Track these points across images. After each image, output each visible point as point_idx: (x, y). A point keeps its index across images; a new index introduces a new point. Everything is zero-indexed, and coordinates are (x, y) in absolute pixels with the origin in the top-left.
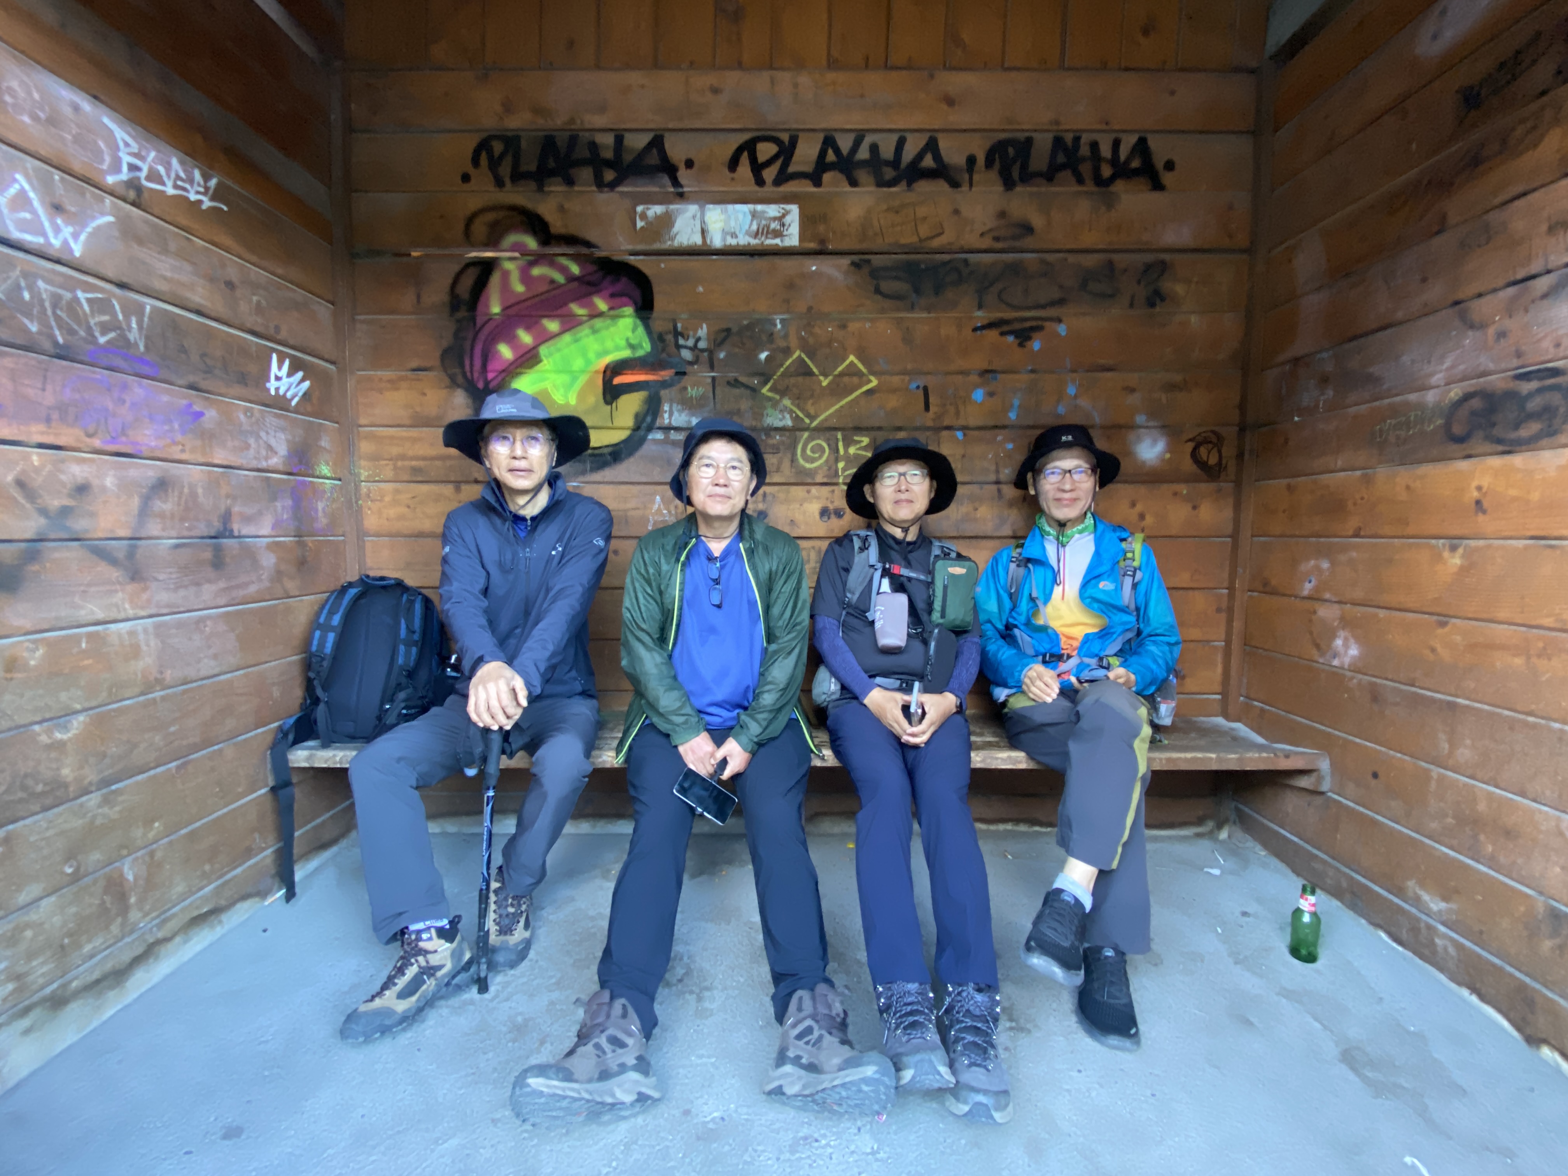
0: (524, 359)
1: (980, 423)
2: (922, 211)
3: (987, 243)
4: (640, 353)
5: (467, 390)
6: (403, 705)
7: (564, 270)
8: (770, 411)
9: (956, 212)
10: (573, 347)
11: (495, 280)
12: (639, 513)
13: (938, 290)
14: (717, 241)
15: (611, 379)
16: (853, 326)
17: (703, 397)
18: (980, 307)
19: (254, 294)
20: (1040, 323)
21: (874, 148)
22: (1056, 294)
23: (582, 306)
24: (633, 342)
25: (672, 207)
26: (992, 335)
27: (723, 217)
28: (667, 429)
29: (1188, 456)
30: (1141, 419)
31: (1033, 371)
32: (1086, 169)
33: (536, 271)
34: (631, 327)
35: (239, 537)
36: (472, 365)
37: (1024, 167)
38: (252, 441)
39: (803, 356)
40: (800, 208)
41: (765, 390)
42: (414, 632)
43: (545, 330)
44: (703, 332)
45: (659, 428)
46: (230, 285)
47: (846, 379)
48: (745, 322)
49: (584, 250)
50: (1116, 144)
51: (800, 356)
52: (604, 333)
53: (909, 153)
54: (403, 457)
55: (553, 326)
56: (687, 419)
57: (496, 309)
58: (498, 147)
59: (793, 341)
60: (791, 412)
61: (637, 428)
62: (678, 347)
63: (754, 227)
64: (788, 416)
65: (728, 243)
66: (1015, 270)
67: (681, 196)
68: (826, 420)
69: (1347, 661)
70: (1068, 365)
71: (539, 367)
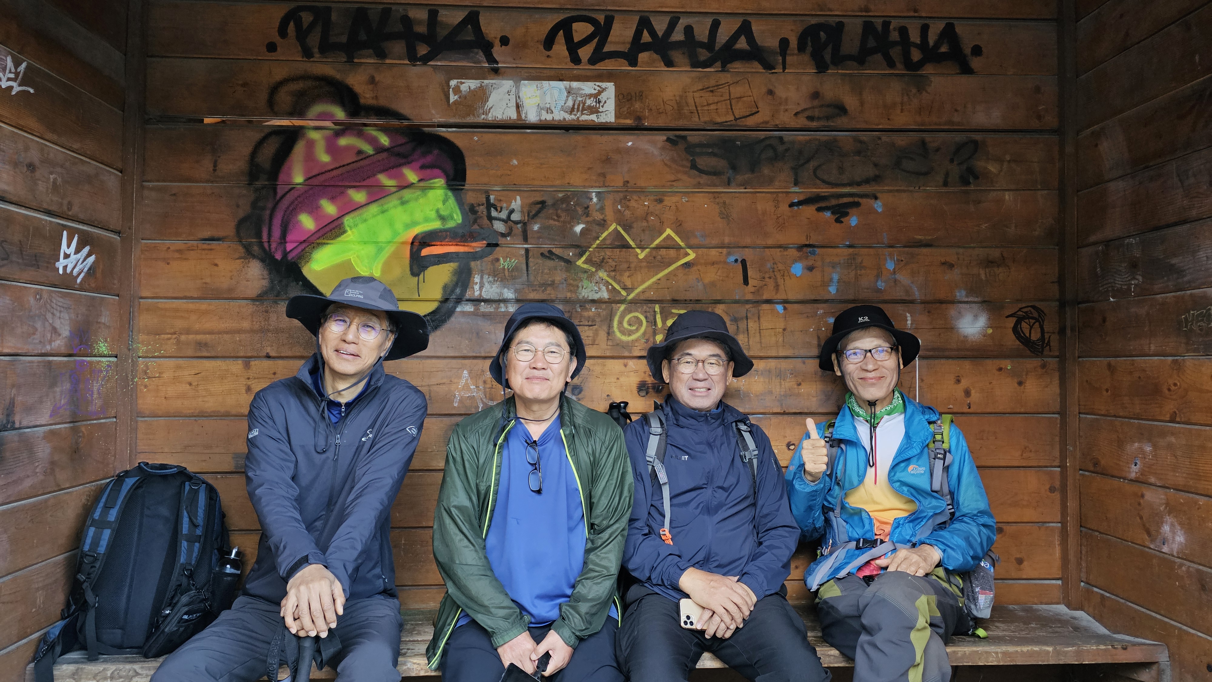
0: (327, 229)
1: (800, 297)
2: (737, 91)
3: (802, 122)
4: (451, 224)
5: (262, 260)
6: (186, 609)
7: (373, 141)
8: (585, 283)
9: (771, 92)
10: (380, 218)
11: (299, 149)
12: (445, 388)
13: (753, 167)
14: (532, 117)
15: (420, 250)
16: (669, 201)
17: (516, 269)
18: (796, 184)
19: (51, 173)
20: (856, 199)
21: (689, 30)
22: (871, 171)
23: (390, 177)
24: (443, 213)
25: (486, 82)
26: (809, 211)
27: (538, 93)
28: (477, 301)
29: (1010, 332)
30: (961, 294)
31: (850, 246)
32: (895, 52)
33: (343, 142)
34: (442, 198)
35: (20, 428)
36: (270, 235)
37: (836, 49)
38: (39, 325)
39: (620, 229)
40: (615, 85)
41: (580, 263)
42: (196, 526)
43: (351, 201)
44: (517, 203)
45: (468, 300)
46: (31, 167)
47: (663, 252)
48: (560, 195)
49: (395, 122)
50: (925, 29)
51: (616, 228)
52: (412, 205)
53: (723, 36)
54: (188, 331)
55: (359, 196)
56: (498, 291)
57: (299, 179)
58: (307, 18)
59: (609, 214)
60: (607, 284)
61: (445, 300)
62: (490, 218)
63: (570, 103)
64: (604, 288)
65: (543, 118)
66: (830, 147)
67: (496, 72)
68: (643, 292)
69: (1175, 547)
70: (886, 241)
71: (343, 237)
